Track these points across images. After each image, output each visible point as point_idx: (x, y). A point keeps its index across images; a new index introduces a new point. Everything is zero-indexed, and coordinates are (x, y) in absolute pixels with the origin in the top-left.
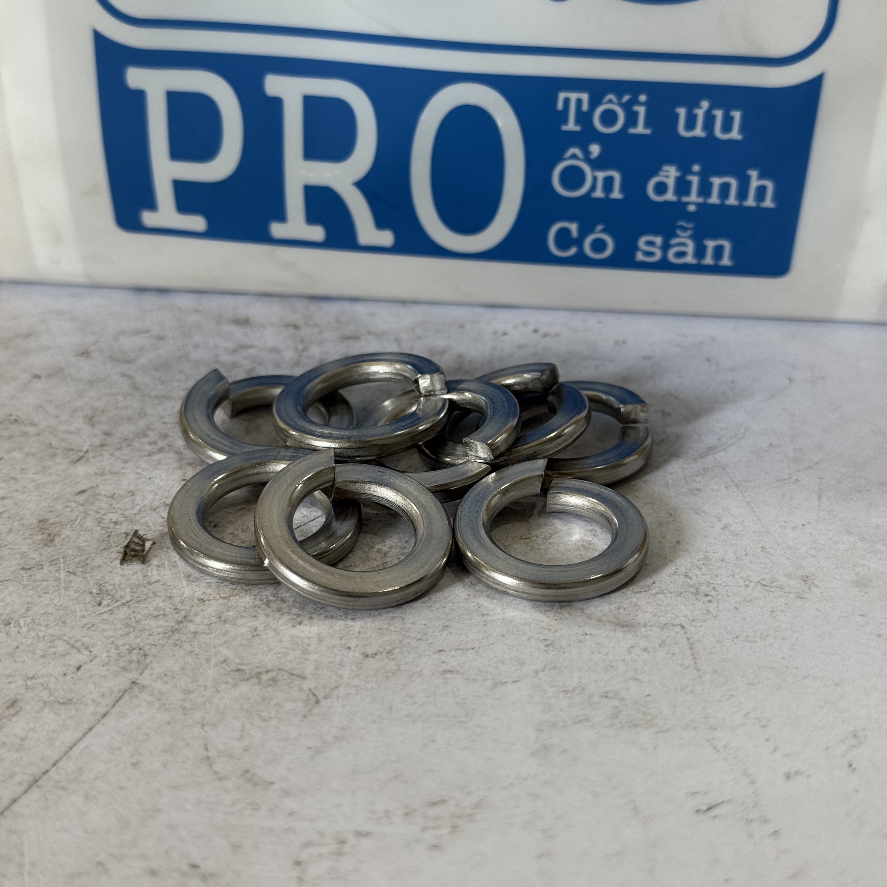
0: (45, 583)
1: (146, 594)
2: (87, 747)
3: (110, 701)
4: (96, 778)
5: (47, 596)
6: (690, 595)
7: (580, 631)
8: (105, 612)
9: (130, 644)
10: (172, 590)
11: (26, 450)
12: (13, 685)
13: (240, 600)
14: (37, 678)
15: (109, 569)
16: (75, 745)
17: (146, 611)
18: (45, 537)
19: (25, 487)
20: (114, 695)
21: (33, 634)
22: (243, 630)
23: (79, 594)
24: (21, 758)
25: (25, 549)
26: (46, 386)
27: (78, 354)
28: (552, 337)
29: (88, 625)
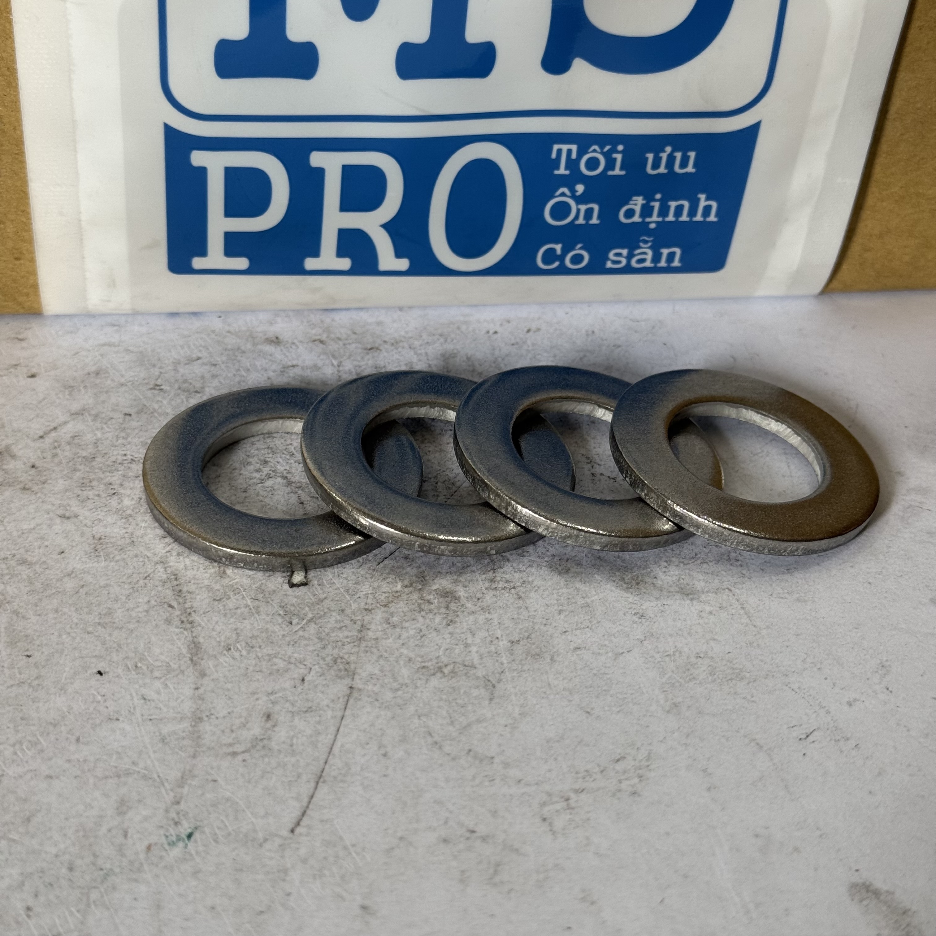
0: (239, 611)
1: (323, 610)
2: (342, 746)
3: (340, 705)
4: (362, 769)
5: (246, 622)
6: (726, 562)
7: (659, 603)
8: (299, 630)
9: (332, 655)
10: (341, 604)
12: (260, 702)
13: (398, 606)
14: (276, 693)
15: (283, 593)
16: (333, 745)
17: (329, 626)
20: (341, 699)
21: (253, 655)
22: (412, 632)
23: (270, 617)
24: (298, 761)
25: (206, 582)
26: (140, 423)
27: (151, 389)
28: (535, 332)
29: (292, 643)
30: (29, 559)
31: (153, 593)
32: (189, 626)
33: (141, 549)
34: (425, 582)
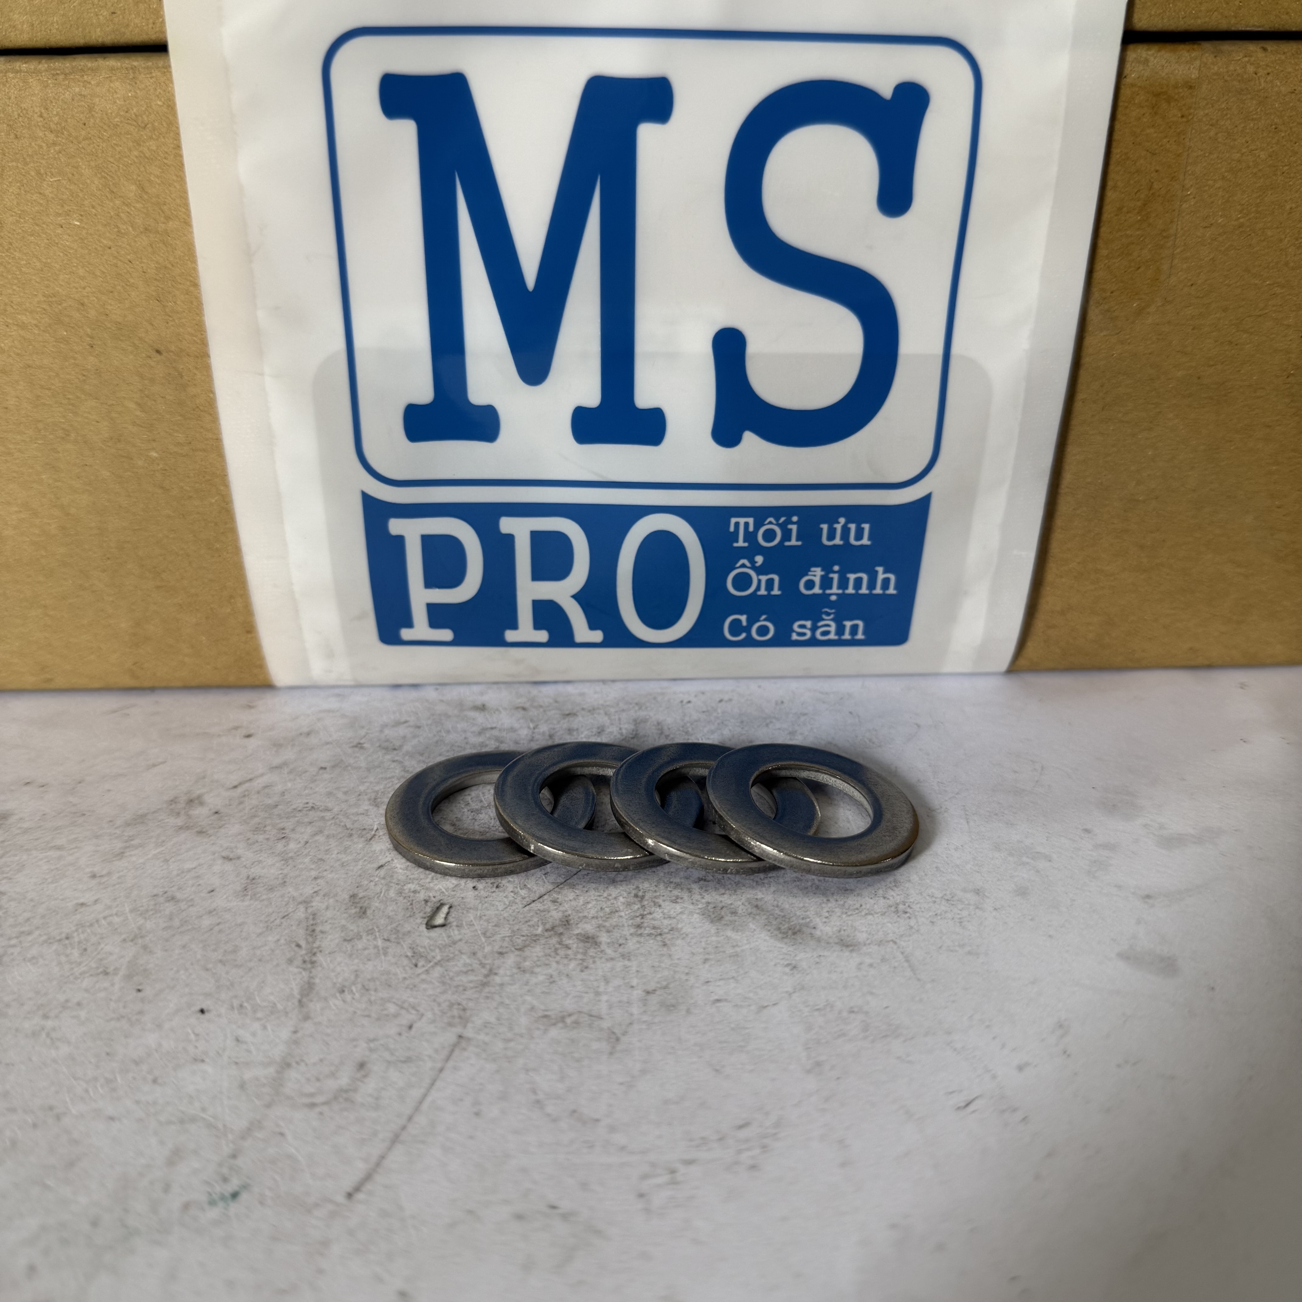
0: (366, 952)
1: (453, 953)
2: (434, 1101)
3: (443, 1056)
4: (448, 1129)
5: (370, 963)
6: (893, 914)
7: (815, 954)
8: (422, 973)
9: (449, 1001)
10: (474, 946)
11: (326, 833)
12: (357, 1049)
13: (533, 950)
14: (377, 1040)
15: (417, 934)
16: (422, 1100)
17: (456, 969)
18: (358, 910)
19: (331, 867)
20: (446, 1049)
21: (365, 999)
22: (541, 978)
23: (397, 958)
24: (380, 1116)
25: (343, 922)
26: (332, 776)
27: (353, 747)
28: (726, 702)
29: (411, 986)
30: (179, 895)
31: (286, 932)
32: (309, 966)
33: (290, 889)
34: (568, 926)
